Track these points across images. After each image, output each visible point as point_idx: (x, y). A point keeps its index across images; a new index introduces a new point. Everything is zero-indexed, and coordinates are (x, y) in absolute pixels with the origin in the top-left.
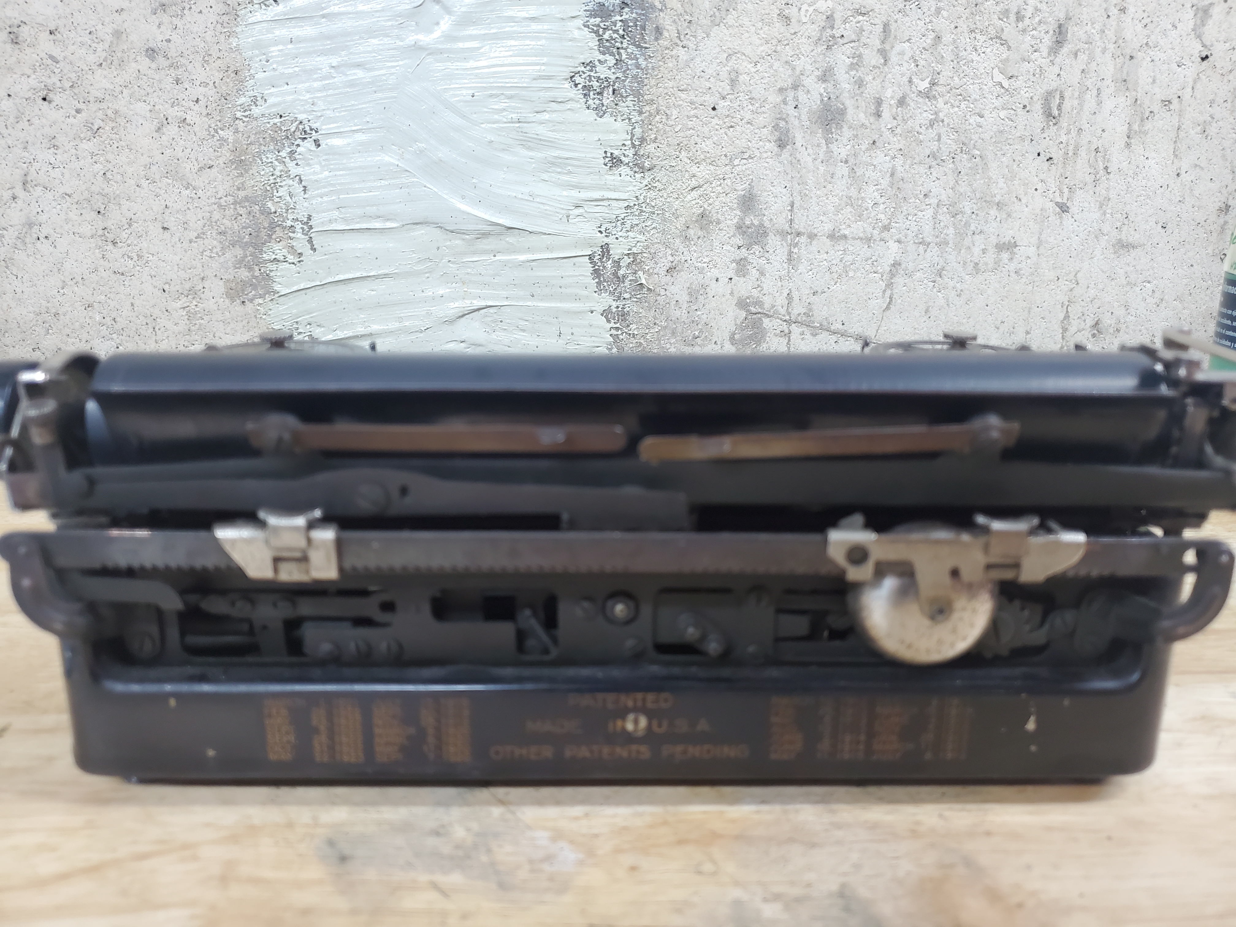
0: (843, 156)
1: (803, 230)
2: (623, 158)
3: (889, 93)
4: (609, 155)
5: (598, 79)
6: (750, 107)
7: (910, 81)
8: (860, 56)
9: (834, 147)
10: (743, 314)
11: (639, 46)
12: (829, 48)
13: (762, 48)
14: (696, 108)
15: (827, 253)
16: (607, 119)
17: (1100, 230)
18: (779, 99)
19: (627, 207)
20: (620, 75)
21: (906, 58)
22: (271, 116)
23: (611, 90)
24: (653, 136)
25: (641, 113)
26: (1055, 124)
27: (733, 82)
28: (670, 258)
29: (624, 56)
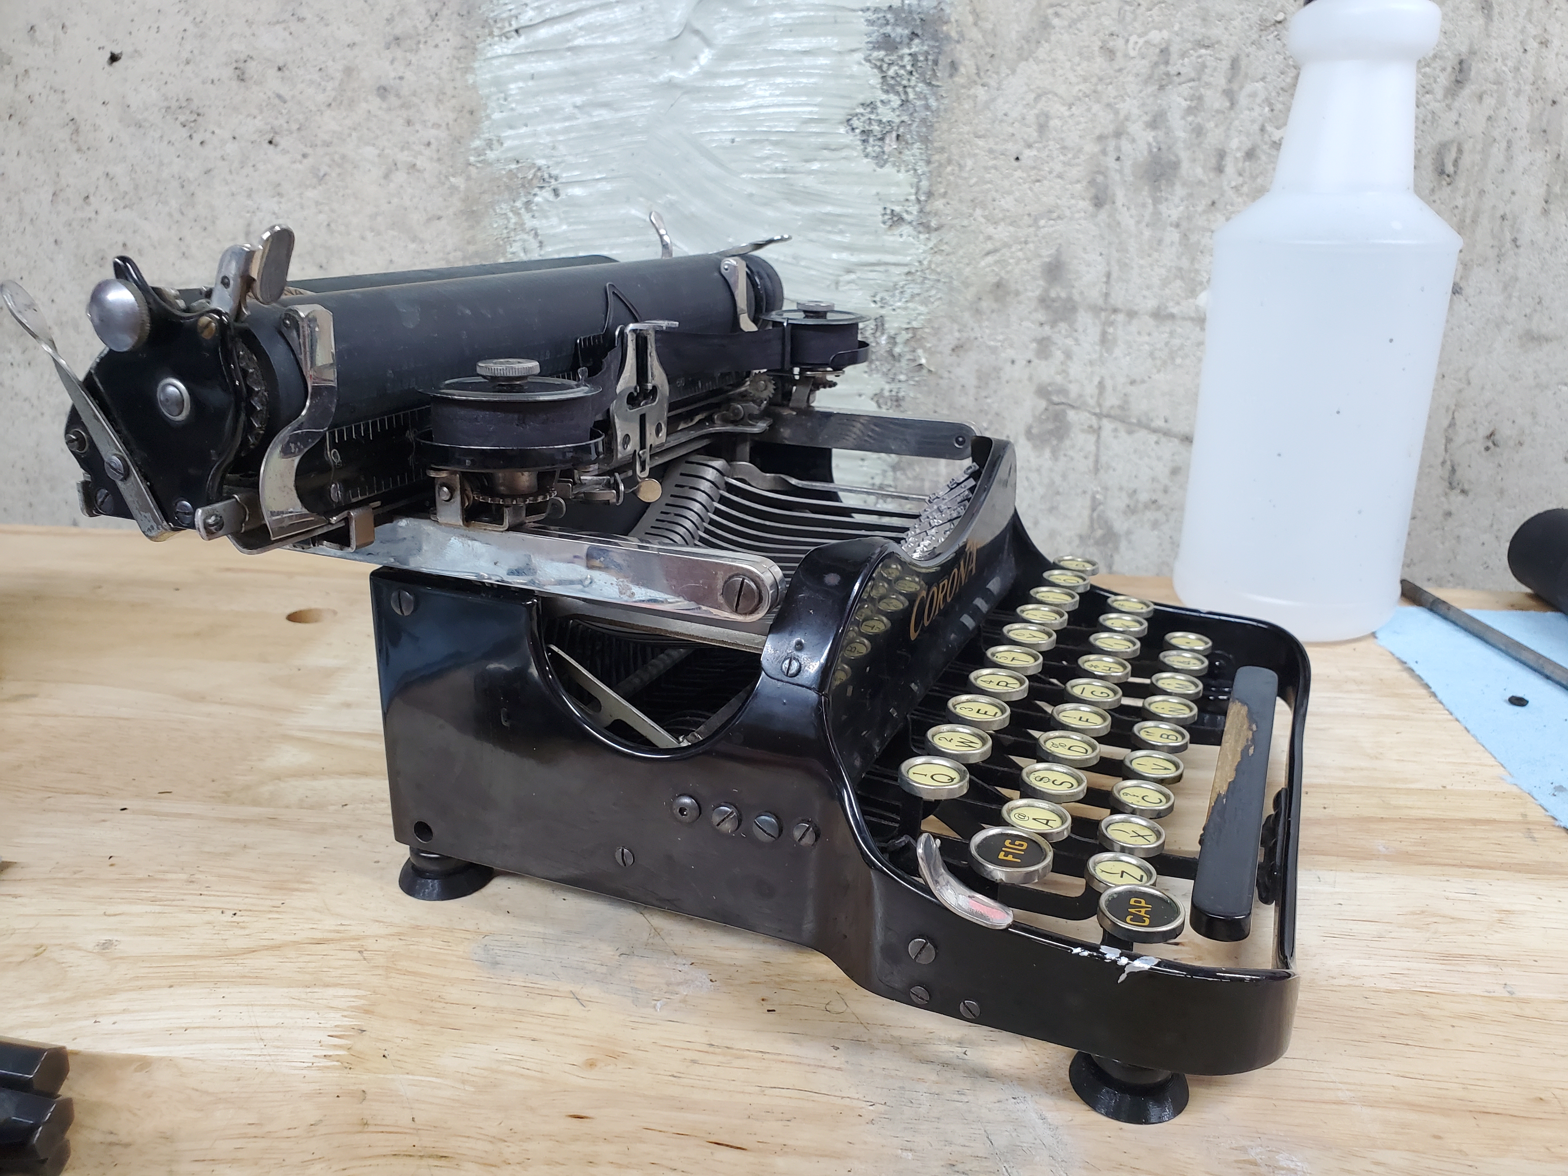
0: (1174, 218)
1: (1119, 305)
2: (905, 216)
3: (1234, 143)
4: (888, 212)
5: (880, 121)
6: (1062, 158)
7: (1263, 129)
8: (1200, 98)
9: (1162, 208)
10: (1043, 404)
11: (929, 84)
12: (1162, 88)
13: (1077, 88)
14: (995, 158)
15: (1149, 334)
16: (888, 169)
17: (1503, 317)
18: (1097, 149)
19: (909, 273)
20: (905, 118)
21: (1259, 100)
22: (508, 161)
23: (894, 135)
24: (942, 190)
25: (928, 162)
26: (1449, 184)
27: (1042, 128)
28: (957, 335)
29: (911, 96)
